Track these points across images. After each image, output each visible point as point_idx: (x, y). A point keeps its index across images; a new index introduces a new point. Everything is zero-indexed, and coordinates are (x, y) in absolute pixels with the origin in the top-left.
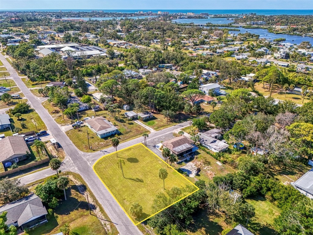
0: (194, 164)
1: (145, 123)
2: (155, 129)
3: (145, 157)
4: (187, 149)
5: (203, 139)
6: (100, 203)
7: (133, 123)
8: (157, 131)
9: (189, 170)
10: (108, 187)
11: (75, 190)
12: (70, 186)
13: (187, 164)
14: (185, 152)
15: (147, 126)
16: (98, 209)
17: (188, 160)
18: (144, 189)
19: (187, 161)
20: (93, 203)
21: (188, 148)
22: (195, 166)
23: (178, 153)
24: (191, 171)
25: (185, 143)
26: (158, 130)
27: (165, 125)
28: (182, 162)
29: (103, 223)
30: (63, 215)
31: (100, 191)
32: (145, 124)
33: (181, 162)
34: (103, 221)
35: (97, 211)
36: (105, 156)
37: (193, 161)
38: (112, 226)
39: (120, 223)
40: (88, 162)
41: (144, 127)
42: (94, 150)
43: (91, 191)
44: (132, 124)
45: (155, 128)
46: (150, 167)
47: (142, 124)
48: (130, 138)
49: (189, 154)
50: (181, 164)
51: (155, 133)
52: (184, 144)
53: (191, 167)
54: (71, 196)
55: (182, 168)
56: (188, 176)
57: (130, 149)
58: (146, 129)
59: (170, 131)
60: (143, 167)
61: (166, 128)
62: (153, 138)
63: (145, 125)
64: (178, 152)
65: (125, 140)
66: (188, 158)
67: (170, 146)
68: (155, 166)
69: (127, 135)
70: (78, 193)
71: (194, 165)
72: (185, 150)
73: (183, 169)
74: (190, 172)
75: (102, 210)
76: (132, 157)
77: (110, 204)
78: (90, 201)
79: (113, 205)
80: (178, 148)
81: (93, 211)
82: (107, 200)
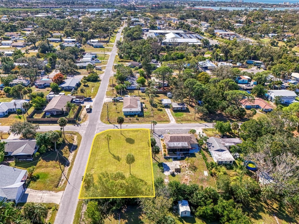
1: (174, 113)
2: (177, 121)
3: (142, 141)
4: (182, 148)
5: (211, 144)
6: (74, 164)
7: (163, 110)
8: (177, 123)
9: (170, 167)
10: (91, 154)
11: (68, 147)
12: (68, 143)
13: (173, 162)
14: (178, 149)
15: (173, 116)
16: (68, 168)
17: (178, 158)
19: (175, 159)
20: (70, 161)
23: (169, 148)
24: (171, 169)
25: (185, 141)
26: (179, 122)
27: (191, 120)
28: (171, 158)
29: (62, 178)
30: (44, 161)
31: (83, 154)
32: (172, 114)
33: (169, 158)
34: (64, 177)
35: (67, 169)
36: (115, 129)
37: (181, 161)
38: (65, 183)
39: (72, 184)
40: (96, 130)
41: (169, 116)
42: (110, 123)
43: (77, 152)
44: (161, 110)
45: (179, 120)
46: (137, 151)
47: (170, 113)
48: (147, 122)
49: (184, 154)
50: (168, 160)
51: (173, 125)
52: (184, 142)
53: (174, 165)
54: (62, 150)
55: (165, 163)
56: (163, 172)
57: (137, 131)
58: (169, 118)
60: (133, 149)
61: (189, 123)
62: (165, 128)
63: (171, 115)
65: (142, 122)
67: (167, 139)
68: (143, 152)
69: (147, 119)
70: (68, 150)
72: (178, 147)
73: (165, 164)
74: (168, 169)
75: (70, 169)
76: (132, 138)
77: (79, 168)
78: (70, 159)
79: (81, 169)
80: (173, 144)
81: (65, 167)
82: (80, 164)
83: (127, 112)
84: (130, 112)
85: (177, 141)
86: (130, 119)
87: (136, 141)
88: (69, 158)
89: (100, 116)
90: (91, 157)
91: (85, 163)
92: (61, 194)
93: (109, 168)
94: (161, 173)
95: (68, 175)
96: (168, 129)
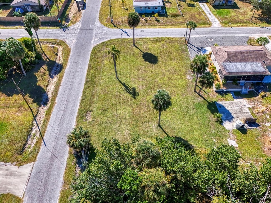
0: (250, 106)
1: (214, 10)
2: (222, 23)
3: (171, 59)
4: (253, 74)
6: (56, 101)
7: (196, 5)
8: (224, 26)
9: (231, 112)
10: (87, 82)
11: (48, 68)
12: (48, 60)
13: (235, 100)
14: (245, 76)
15: (214, 14)
16: (46, 108)
17: (243, 93)
18: (129, 110)
19: (238, 95)
20: (50, 95)
21: (255, 72)
22: (248, 110)
23: (228, 75)
24: (234, 115)
25: (257, 61)
26: (227, 25)
27: (245, 21)
28: (229, 92)
29: (34, 132)
30: (4, 94)
31: (72, 82)
32: (213, 12)
33: (226, 93)
34: (37, 128)
35: (43, 110)
36: (123, 37)
37: (251, 99)
38: (38, 144)
39: (51, 146)
40: (94, 38)
41: (208, 15)
42: (115, 26)
43: (62, 78)
44: (193, 6)
45: (225, 21)
46: (165, 78)
47: (208, 9)
48: (173, 25)
49: (253, 85)
50: (224, 96)
51: (218, 30)
52: (253, 61)
53: (239, 108)
54: (36, 74)
55: (220, 103)
56: (221, 123)
57: (160, 40)
58: (208, 19)
59: (248, 33)
60: (157, 73)
61: (243, 26)
62: (207, 36)
63: (211, 13)
64: (228, 72)
65: (165, 26)
66: (244, 91)
67: (221, 56)
68: (176, 79)
69: (174, 19)
70: (47, 73)
71: (249, 108)
72: (246, 72)
73: (221, 106)
74: (229, 117)
75: (49, 113)
76: (153, 53)
77: (66, 109)
78: (50, 90)
79: (68, 112)
80: (235, 65)
81: (40, 106)
82: (68, 101)
83: (141, 7)
84: (146, 7)
85: (241, 61)
86: (146, 20)
87: (159, 58)
88: (48, 88)
89: (98, 14)
90: (85, 89)
91: (76, 99)
92: (27, 169)
93: (119, 112)
94: (218, 125)
95: (45, 126)
96: (212, 38)
